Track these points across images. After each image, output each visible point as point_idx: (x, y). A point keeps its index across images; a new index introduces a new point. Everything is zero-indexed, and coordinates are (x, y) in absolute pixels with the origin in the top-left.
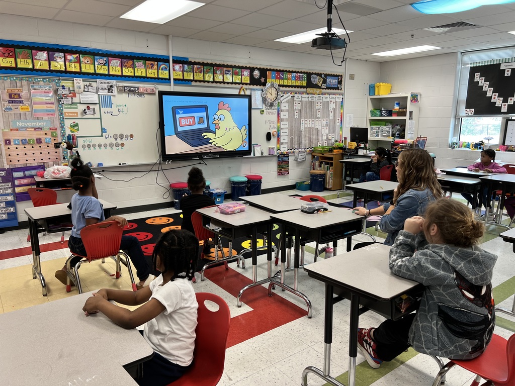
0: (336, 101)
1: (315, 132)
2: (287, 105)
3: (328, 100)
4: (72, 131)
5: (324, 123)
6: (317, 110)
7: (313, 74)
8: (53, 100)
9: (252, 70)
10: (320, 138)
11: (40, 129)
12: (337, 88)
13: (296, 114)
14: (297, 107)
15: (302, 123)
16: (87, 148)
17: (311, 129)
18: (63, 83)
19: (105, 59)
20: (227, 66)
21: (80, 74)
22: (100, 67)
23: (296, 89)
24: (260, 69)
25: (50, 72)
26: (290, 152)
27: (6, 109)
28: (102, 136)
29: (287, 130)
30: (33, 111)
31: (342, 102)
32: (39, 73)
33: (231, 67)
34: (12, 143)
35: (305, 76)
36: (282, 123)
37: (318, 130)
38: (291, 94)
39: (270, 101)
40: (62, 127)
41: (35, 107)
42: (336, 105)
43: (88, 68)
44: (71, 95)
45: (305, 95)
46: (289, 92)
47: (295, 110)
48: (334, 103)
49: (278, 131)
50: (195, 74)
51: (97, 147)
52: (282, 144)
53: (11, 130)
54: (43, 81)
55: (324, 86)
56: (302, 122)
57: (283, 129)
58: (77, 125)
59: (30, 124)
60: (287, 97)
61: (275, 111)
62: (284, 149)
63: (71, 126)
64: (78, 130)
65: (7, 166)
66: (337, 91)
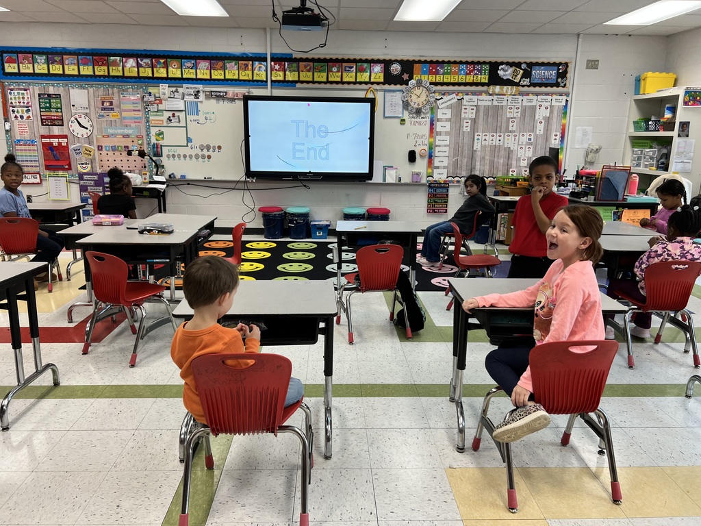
0: (551, 106)
1: (502, 153)
2: (449, 112)
3: (534, 103)
4: (157, 140)
5: (524, 139)
6: (509, 119)
7: (502, 63)
8: (139, 107)
9: (387, 64)
10: (514, 163)
11: (128, 136)
12: (557, 85)
13: (465, 125)
14: (468, 114)
15: (478, 139)
16: (171, 158)
17: (495, 149)
18: (151, 90)
19: (193, 62)
20: (349, 61)
21: (167, 79)
22: (187, 70)
23: (468, 88)
24: (401, 62)
25: (139, 78)
26: (453, 182)
27: (99, 116)
28: (187, 146)
29: (447, 149)
30: (122, 119)
31: (566, 106)
32: (129, 80)
33: (355, 61)
34: (104, 149)
35: (487, 67)
36: (438, 138)
37: (509, 151)
38: (457, 95)
39: (416, 106)
40: (148, 135)
41: (124, 114)
42: (551, 112)
43: (175, 72)
44: (158, 101)
45: (484, 97)
46: (453, 92)
47: (465, 119)
48: (546, 108)
49: (431, 148)
50: (301, 73)
51: (182, 158)
52: (438, 168)
53: (103, 136)
54: (132, 88)
55: (526, 82)
56: (476, 137)
57: (439, 146)
58: (162, 133)
59: (119, 131)
60: (451, 100)
61: (425, 119)
62: (440, 176)
63: (156, 134)
64: (163, 138)
65: (99, 171)
66: (555, 89)
